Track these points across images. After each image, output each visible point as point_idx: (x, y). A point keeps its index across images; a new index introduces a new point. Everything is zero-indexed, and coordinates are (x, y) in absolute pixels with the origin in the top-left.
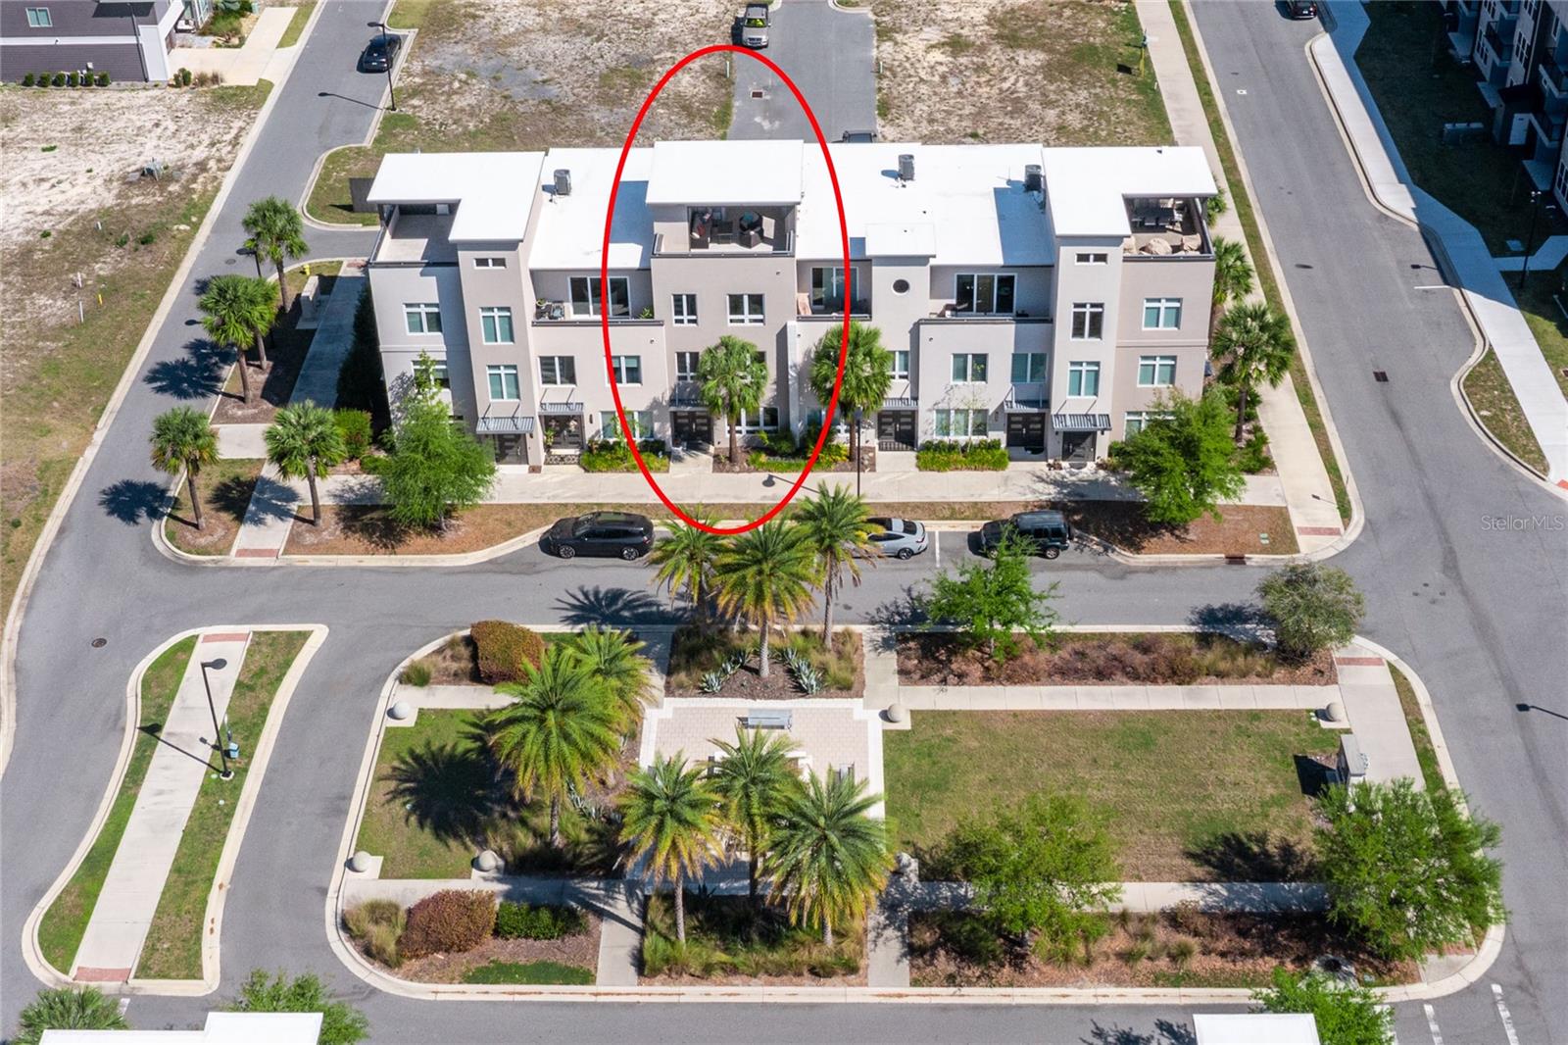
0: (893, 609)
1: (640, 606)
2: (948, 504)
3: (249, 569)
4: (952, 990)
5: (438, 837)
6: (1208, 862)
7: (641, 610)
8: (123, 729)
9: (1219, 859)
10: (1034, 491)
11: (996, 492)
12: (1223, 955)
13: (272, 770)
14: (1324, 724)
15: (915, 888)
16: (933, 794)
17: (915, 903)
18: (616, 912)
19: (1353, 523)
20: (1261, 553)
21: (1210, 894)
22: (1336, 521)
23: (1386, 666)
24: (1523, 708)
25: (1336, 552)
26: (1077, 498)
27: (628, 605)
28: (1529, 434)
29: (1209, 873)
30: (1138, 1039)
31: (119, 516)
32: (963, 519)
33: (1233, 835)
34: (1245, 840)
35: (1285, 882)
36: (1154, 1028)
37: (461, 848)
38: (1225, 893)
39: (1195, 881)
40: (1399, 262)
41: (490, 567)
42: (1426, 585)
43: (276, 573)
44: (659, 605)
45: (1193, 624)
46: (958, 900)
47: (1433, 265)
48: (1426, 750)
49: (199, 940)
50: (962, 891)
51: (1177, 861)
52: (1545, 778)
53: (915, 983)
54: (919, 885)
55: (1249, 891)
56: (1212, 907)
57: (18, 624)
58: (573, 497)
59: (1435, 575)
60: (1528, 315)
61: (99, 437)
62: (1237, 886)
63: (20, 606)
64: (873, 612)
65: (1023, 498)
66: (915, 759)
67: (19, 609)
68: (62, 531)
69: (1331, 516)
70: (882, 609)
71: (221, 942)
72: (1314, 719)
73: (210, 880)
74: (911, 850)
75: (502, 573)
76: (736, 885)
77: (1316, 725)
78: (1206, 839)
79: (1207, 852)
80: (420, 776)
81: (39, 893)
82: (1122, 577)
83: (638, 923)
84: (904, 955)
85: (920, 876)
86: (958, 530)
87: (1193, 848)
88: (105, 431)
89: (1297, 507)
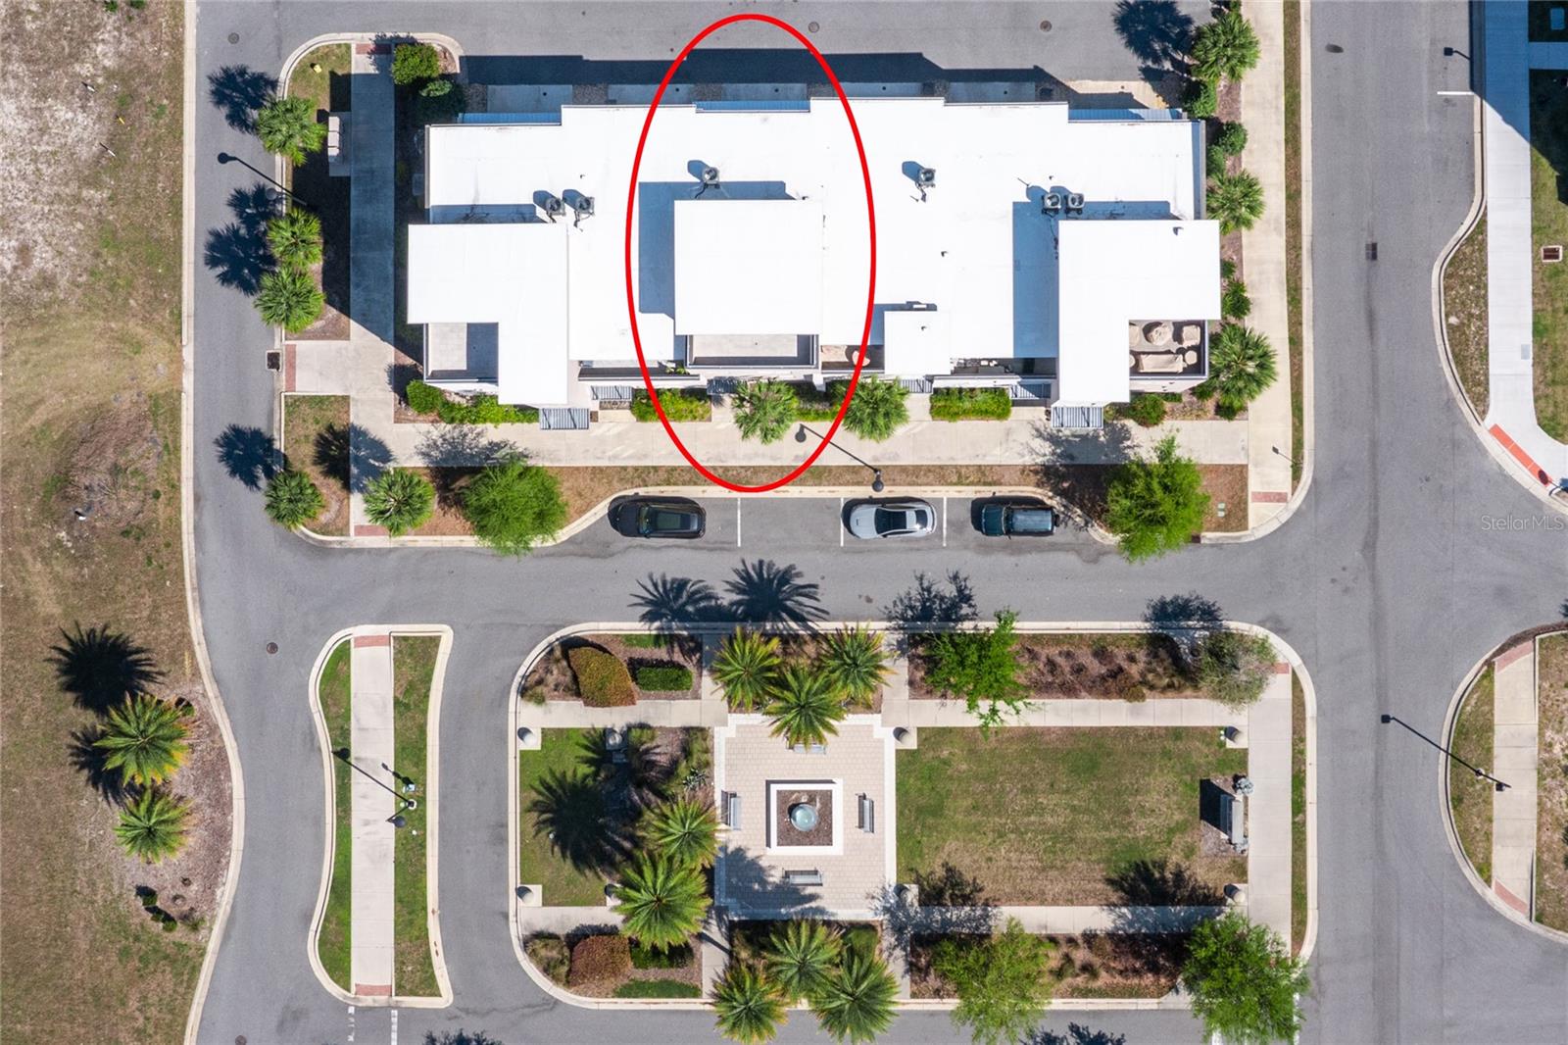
0: (906, 602)
1: (701, 599)
2: (955, 466)
3: (370, 551)
4: (937, 1000)
5: (577, 867)
6: (1122, 889)
7: (702, 604)
8: (320, 750)
9: (1130, 885)
10: (1032, 451)
11: (997, 451)
12: (1121, 973)
13: (443, 797)
14: (1230, 744)
15: (917, 912)
16: (930, 821)
17: (915, 926)
18: (711, 936)
19: (1301, 485)
20: (1216, 530)
21: (1120, 917)
22: (1286, 486)
23: (1289, 676)
24: (1386, 719)
25: (1279, 525)
26: (1068, 462)
27: (693, 598)
28: (1484, 357)
29: (1121, 898)
30: (1056, 1038)
31: (241, 478)
32: (968, 485)
33: (1143, 862)
34: (1151, 867)
35: (1173, 905)
36: (1068, 1030)
37: (595, 878)
38: (1130, 917)
39: (1111, 905)
40: (1433, 42)
41: (571, 548)
42: (1344, 569)
43: (393, 556)
44: (717, 599)
45: (1146, 621)
46: (946, 923)
47: (1467, 55)
48: (1300, 770)
49: (431, 965)
50: (948, 915)
51: (1100, 886)
52: (1381, 797)
53: (914, 995)
54: (919, 910)
55: (1146, 914)
56: (1119, 929)
57: (200, 624)
58: (630, 457)
59: (1354, 556)
60: (1536, 152)
61: (188, 354)
62: (1140, 910)
63: (194, 599)
64: (890, 605)
65: (1020, 461)
66: (919, 783)
67: (194, 603)
68: (197, 499)
69: (1281, 479)
70: (898, 603)
71: (446, 962)
72: (1222, 738)
73: (425, 908)
74: (914, 876)
75: (583, 555)
76: (792, 910)
77: (1222, 745)
78: (1123, 865)
79: (1122, 879)
80: (554, 806)
81: (308, 918)
82: (1095, 561)
83: (726, 945)
84: (906, 972)
85: (919, 901)
86: (963, 495)
87: (1114, 876)
88: (192, 344)
89: (1256, 466)
